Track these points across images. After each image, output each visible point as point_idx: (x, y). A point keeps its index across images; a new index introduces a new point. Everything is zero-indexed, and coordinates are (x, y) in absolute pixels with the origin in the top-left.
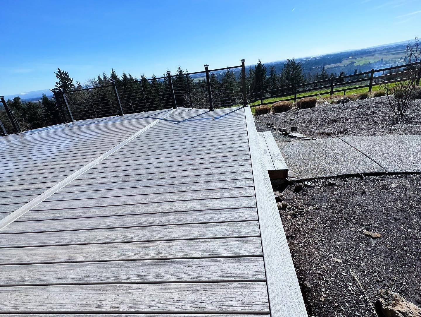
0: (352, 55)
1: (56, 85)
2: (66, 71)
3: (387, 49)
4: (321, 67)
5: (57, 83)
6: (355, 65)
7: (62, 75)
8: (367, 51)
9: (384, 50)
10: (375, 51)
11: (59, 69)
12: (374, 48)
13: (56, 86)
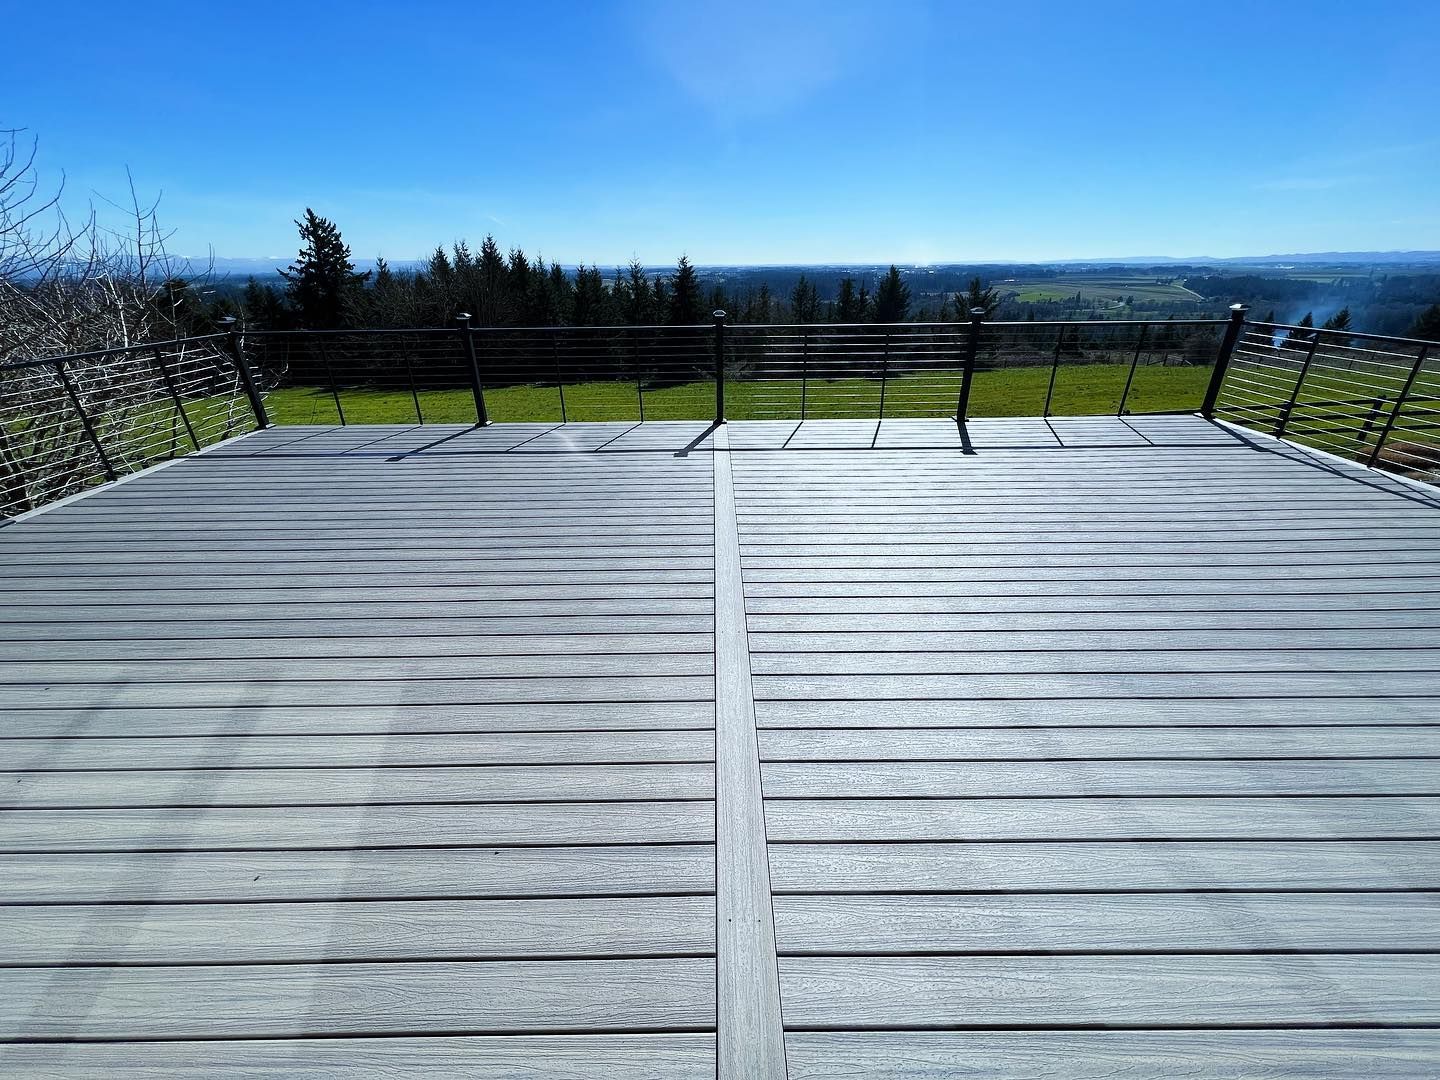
0: (1012, 277)
1: (301, 258)
2: (331, 220)
3: (1089, 272)
4: (941, 296)
5: (302, 253)
6: (1019, 300)
7: (320, 232)
8: (1045, 270)
9: (1082, 272)
10: (1062, 273)
11: (309, 211)
12: (1059, 265)
13: (300, 262)
